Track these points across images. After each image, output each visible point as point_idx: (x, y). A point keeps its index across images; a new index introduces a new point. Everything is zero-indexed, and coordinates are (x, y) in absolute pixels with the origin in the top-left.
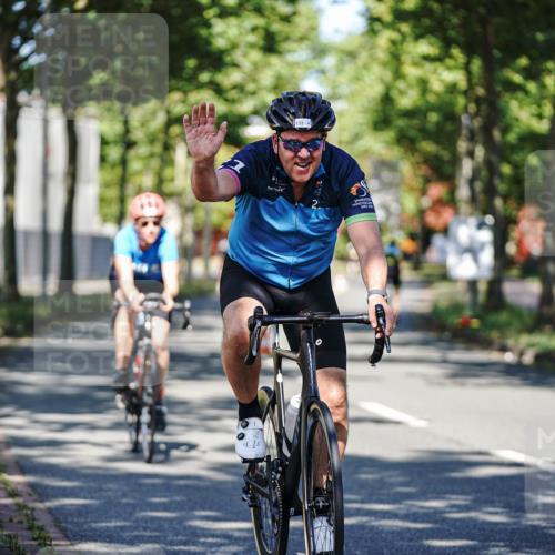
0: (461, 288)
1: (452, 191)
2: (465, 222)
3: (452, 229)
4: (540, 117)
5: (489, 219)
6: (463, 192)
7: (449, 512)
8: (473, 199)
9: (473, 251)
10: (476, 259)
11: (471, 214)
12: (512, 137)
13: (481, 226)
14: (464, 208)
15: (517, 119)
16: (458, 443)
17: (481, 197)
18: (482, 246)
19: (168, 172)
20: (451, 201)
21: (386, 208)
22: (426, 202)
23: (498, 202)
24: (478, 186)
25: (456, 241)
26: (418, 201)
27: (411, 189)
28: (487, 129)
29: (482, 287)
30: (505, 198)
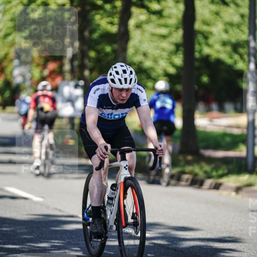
0: (65, 121)
1: (61, 66)
2: (68, 85)
3: (60, 88)
4: (112, 23)
5: (82, 83)
6: (67, 67)
7: (54, 250)
8: (72, 71)
9: (71, 100)
10: (73, 105)
11: (72, 80)
12: (96, 36)
13: (76, 86)
14: (68, 76)
15: (99, 25)
16: (60, 211)
17: (77, 69)
18: (77, 97)
20: (60, 72)
21: (23, 76)
22: (46, 72)
23: (87, 73)
24: (76, 63)
25: (62, 95)
26: (41, 72)
27: (38, 65)
28: (81, 31)
29: (77, 121)
30: (91, 70)
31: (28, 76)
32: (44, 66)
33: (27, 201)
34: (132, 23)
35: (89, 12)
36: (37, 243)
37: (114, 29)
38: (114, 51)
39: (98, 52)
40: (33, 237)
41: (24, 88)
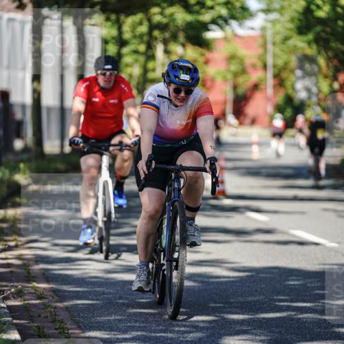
19: (150, 65)
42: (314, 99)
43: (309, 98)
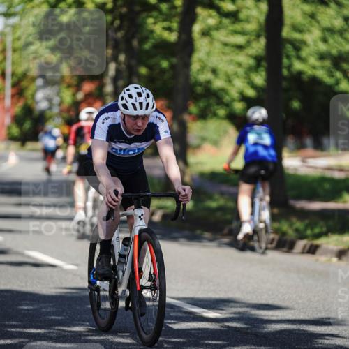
31: (56, 100)
32: (78, 88)
33: (55, 270)
34: (197, 28)
35: (138, 13)
36: (69, 327)
37: (172, 37)
38: (172, 67)
39: (150, 68)
40: (63, 318)
41: (51, 117)
42: (56, 110)
43: (50, 108)
